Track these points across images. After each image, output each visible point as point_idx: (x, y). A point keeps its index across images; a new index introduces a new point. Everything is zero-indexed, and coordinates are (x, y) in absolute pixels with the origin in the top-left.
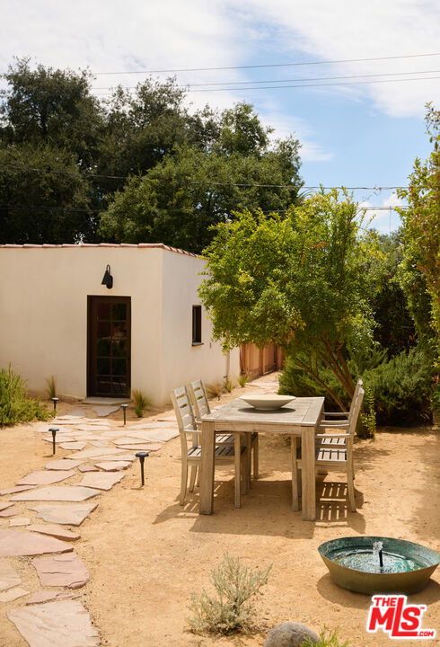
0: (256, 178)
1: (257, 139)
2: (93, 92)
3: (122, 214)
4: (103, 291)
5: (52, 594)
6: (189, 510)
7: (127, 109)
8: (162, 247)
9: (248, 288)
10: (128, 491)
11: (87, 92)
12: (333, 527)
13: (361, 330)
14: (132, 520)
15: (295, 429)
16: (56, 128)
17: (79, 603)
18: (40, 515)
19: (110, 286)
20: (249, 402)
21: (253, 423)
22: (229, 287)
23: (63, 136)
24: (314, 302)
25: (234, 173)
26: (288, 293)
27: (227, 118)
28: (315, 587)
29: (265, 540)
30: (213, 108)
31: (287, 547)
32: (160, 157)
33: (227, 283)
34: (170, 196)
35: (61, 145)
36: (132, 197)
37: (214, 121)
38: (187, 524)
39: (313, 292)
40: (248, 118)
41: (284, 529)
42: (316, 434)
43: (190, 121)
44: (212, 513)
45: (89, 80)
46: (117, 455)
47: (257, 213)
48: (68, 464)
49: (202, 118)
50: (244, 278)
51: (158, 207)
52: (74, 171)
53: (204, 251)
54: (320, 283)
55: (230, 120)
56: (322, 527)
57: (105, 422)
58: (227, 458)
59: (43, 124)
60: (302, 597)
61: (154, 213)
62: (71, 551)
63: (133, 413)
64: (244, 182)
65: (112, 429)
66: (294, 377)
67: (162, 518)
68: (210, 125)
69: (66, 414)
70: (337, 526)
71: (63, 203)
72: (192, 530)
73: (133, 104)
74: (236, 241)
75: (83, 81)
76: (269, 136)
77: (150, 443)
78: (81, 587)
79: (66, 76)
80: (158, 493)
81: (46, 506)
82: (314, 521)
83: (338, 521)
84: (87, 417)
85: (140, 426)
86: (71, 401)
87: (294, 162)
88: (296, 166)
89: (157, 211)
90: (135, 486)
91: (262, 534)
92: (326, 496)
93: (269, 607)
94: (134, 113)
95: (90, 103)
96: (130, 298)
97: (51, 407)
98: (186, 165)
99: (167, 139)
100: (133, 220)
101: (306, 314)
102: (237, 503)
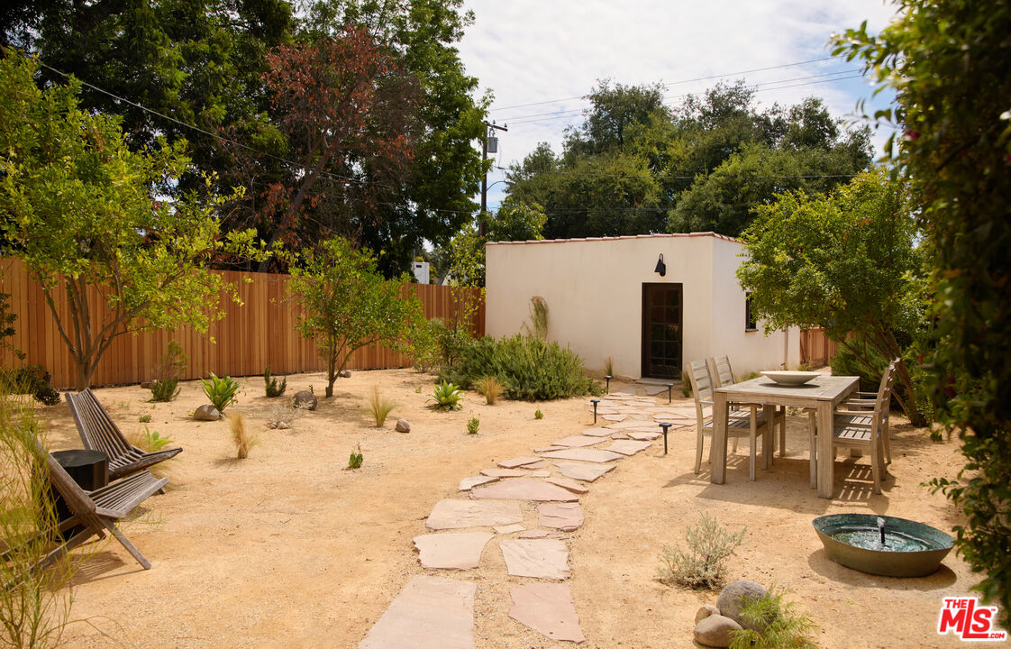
0: (823, 169)
1: (827, 132)
2: (665, 103)
3: (689, 212)
4: (656, 278)
5: (544, 533)
6: (702, 479)
7: (696, 114)
8: (713, 235)
9: (785, 268)
10: (651, 457)
11: (660, 103)
12: (850, 506)
13: (909, 309)
14: (643, 482)
15: (813, 402)
16: (631, 138)
17: (563, 542)
18: (560, 470)
19: (663, 274)
20: (771, 376)
21: (766, 396)
22: (765, 267)
23: (637, 144)
24: (856, 280)
25: (800, 165)
26: (828, 272)
27: (795, 113)
28: (806, 559)
29: (769, 512)
30: (781, 105)
31: (791, 520)
32: (727, 157)
33: (764, 263)
34: (735, 191)
35: (635, 152)
36: (699, 194)
37: (783, 117)
38: (695, 491)
39: (855, 270)
40: (816, 111)
41: (794, 504)
42: (835, 409)
43: (757, 119)
44: (724, 483)
45: (661, 91)
46: (651, 427)
47: (799, 193)
48: (605, 432)
49: (770, 116)
50: (781, 257)
51: (724, 202)
52: (646, 174)
53: (743, 233)
54: (862, 260)
55: (798, 116)
56: (837, 505)
57: (653, 399)
58: (742, 430)
59: (620, 136)
60: (789, 566)
61: (719, 208)
62: (577, 501)
63: (681, 394)
64: (811, 174)
65: (657, 405)
66: (846, 362)
67: (674, 483)
68: (778, 122)
69: (619, 391)
70: (855, 506)
71: (636, 203)
72: (700, 496)
73: (703, 110)
74: (775, 222)
75: (656, 93)
76: (839, 127)
77: (687, 419)
78: (572, 531)
79: (641, 90)
80: (677, 462)
81: (570, 463)
82: (831, 499)
83: (859, 501)
84: (637, 394)
85: (683, 405)
86: (626, 381)
87: (867, 152)
88: (869, 155)
89: (722, 206)
90: (658, 455)
91: (769, 506)
92: (854, 477)
93: (749, 571)
94: (703, 118)
95: (663, 113)
96: (681, 285)
97: (604, 385)
98: (751, 161)
99: (733, 140)
100: (699, 217)
101: (846, 293)
102: (752, 475)
